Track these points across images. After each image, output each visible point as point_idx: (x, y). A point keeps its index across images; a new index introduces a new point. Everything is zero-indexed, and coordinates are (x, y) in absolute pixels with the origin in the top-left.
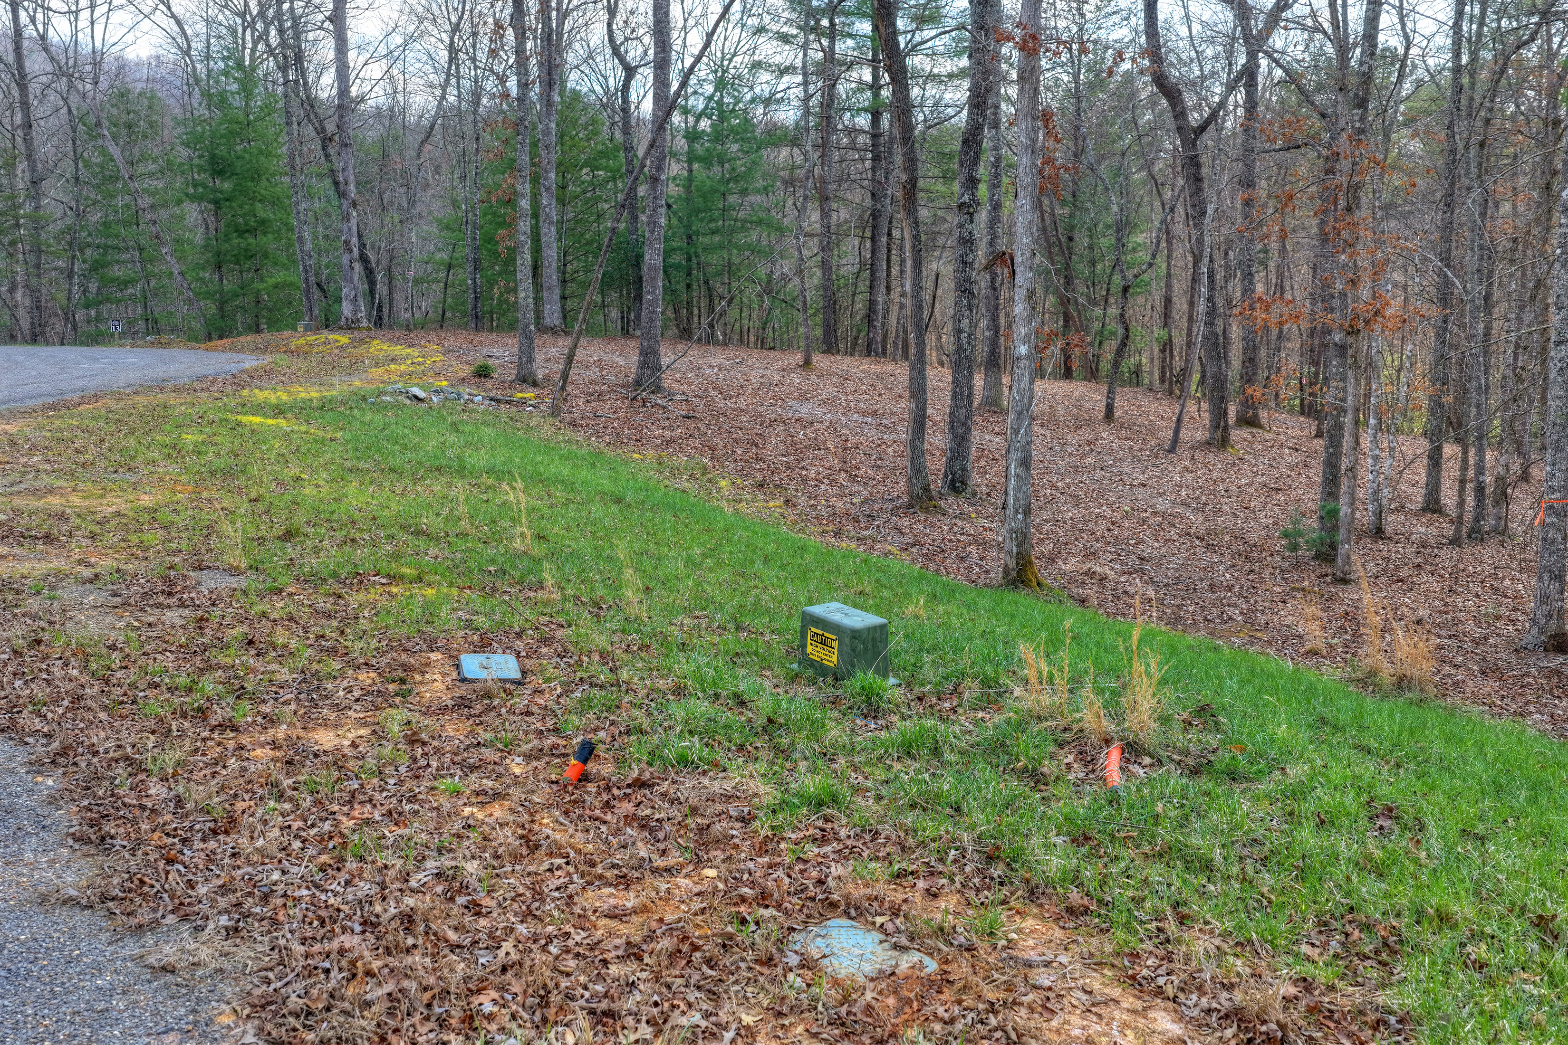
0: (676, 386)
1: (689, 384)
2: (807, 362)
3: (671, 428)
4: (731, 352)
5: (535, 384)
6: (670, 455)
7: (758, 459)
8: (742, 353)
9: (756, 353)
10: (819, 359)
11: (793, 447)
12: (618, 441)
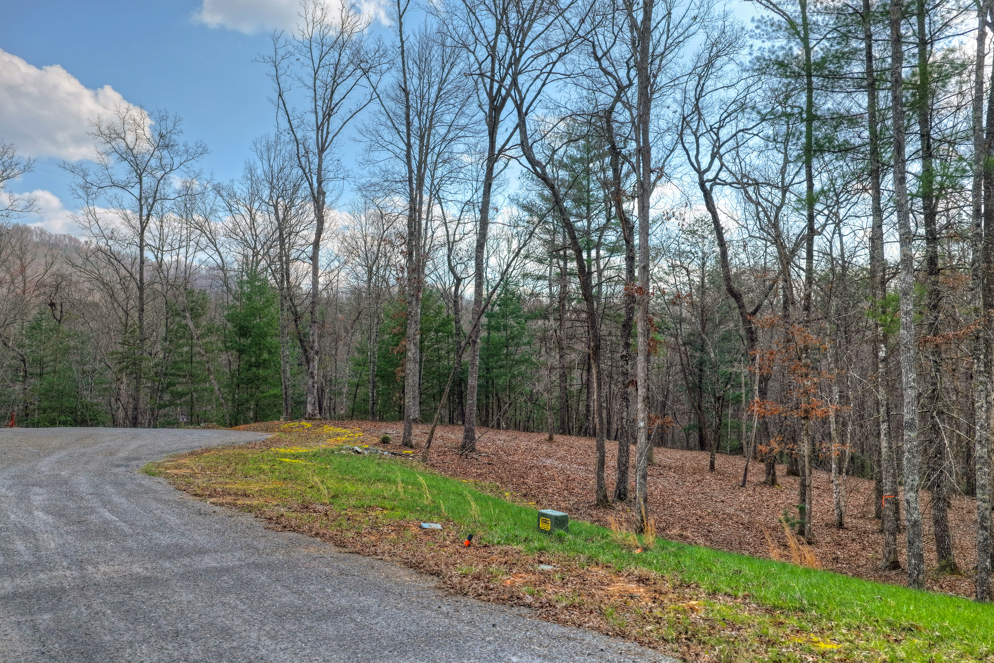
0: (482, 449)
1: (489, 448)
2: (551, 439)
3: (480, 469)
4: (510, 432)
5: (411, 447)
6: (481, 481)
7: (524, 483)
8: (516, 433)
9: (524, 434)
10: (558, 438)
11: (542, 478)
12: (455, 474)
